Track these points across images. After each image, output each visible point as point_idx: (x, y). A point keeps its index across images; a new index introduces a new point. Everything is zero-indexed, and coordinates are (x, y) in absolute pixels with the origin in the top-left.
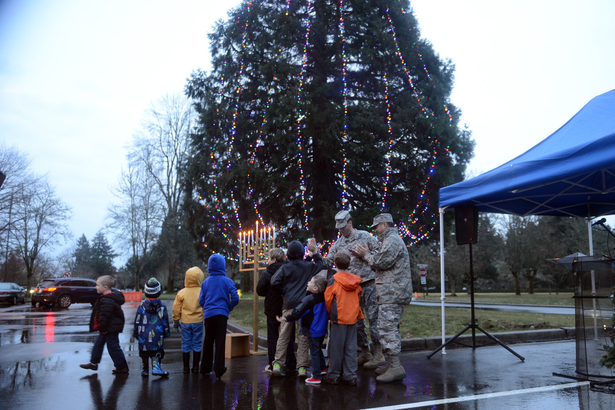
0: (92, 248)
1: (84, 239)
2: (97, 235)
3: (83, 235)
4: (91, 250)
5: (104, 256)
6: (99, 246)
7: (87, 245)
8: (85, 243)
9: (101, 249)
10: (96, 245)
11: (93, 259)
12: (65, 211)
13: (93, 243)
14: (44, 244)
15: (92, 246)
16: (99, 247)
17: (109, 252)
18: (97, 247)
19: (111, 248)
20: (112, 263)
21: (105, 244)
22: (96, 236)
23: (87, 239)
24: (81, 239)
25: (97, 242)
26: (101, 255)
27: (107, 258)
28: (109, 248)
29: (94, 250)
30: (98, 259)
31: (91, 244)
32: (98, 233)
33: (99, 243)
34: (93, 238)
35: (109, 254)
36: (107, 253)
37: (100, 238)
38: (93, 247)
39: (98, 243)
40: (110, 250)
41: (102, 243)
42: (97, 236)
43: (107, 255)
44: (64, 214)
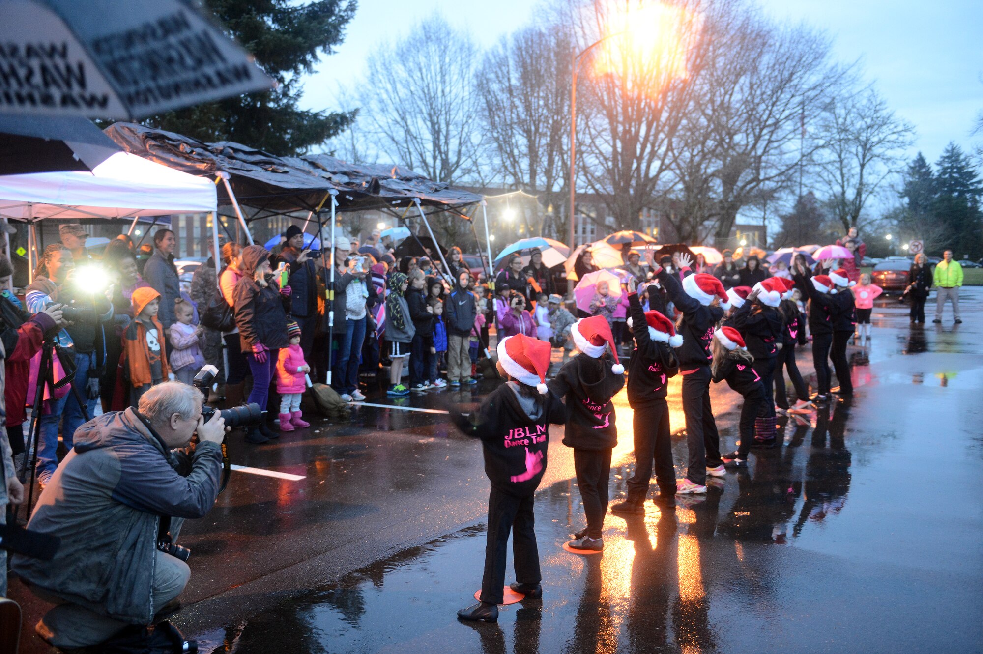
0: (937, 179)
1: (921, 162)
2: (947, 151)
3: (920, 154)
4: (934, 183)
5: (962, 193)
6: (951, 172)
7: (928, 173)
8: (923, 170)
9: (956, 179)
10: (944, 173)
11: (941, 200)
12: (904, 133)
13: (939, 168)
14: (871, 193)
15: (936, 174)
16: (950, 176)
17: (972, 184)
18: (947, 176)
19: (975, 176)
20: (979, 205)
21: (962, 167)
22: (945, 155)
23: (928, 161)
24: (915, 162)
25: (946, 165)
26: (956, 191)
27: (968, 195)
28: (971, 175)
29: (940, 182)
30: (949, 199)
31: (935, 170)
32: (949, 149)
33: (952, 168)
34: (938, 159)
35: (971, 188)
36: (966, 186)
37: (953, 156)
38: (940, 176)
39: (948, 168)
40: (975, 180)
41: (957, 167)
42: (948, 154)
43: (969, 191)
44: (901, 138)
